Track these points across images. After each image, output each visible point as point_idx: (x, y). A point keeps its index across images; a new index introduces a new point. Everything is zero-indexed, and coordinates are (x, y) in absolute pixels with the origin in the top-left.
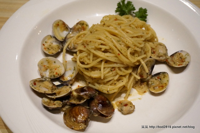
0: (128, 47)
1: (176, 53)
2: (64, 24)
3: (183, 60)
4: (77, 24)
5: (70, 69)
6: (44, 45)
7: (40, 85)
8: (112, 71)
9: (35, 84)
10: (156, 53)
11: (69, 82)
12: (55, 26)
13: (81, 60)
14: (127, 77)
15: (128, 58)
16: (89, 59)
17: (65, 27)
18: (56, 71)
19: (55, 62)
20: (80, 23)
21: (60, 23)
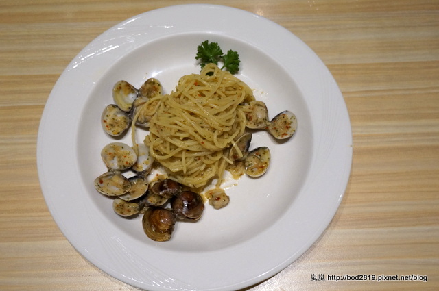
0: (214, 130)
1: (279, 114)
2: (128, 85)
3: (288, 126)
4: (146, 83)
5: (144, 154)
6: (105, 121)
7: (108, 183)
8: (196, 160)
9: (101, 182)
10: (253, 119)
12: (116, 91)
13: (156, 149)
14: (217, 163)
15: (214, 144)
16: (166, 148)
18: (126, 160)
19: (123, 148)
20: (149, 82)
21: (123, 85)
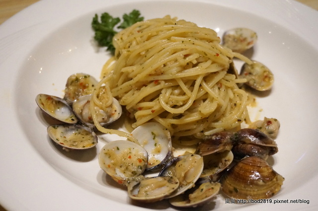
2: (49, 98)
4: (67, 85)
7: (146, 192)
8: (220, 88)
11: (170, 156)
17: (54, 103)
18: (134, 159)
19: (118, 149)
20: (70, 82)
21: (44, 100)
